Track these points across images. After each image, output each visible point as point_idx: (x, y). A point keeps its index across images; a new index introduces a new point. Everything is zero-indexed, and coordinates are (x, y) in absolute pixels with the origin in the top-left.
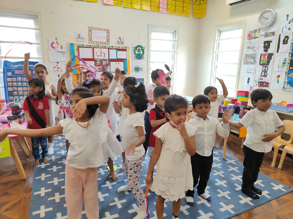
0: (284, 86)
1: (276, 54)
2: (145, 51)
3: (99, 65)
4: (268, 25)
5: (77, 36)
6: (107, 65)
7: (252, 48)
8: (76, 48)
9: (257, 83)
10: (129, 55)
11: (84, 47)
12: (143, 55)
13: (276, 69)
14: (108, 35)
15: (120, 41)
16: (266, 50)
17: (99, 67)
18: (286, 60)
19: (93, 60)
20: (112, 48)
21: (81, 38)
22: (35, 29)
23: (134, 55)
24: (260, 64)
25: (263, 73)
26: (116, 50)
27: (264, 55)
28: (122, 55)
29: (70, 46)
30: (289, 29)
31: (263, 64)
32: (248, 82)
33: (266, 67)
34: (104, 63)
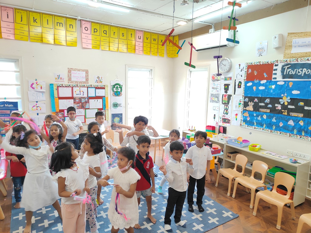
0: (241, 123)
1: (233, 96)
2: (123, 88)
3: (78, 103)
4: (226, 71)
5: (57, 77)
6: (86, 102)
7: (215, 89)
8: (55, 88)
9: (221, 120)
10: (108, 93)
11: (63, 87)
12: (121, 92)
13: (234, 108)
14: (87, 75)
15: (99, 79)
16: (226, 92)
17: (78, 105)
18: (241, 102)
19: (72, 98)
20: (91, 87)
21: (61, 79)
22: (15, 72)
23: (112, 92)
24: (222, 103)
25: (225, 111)
26: (94, 89)
27: (225, 96)
28: (100, 93)
29: (49, 86)
30: (242, 76)
31: (225, 104)
32: (214, 118)
33: (227, 106)
34: (83, 101)
